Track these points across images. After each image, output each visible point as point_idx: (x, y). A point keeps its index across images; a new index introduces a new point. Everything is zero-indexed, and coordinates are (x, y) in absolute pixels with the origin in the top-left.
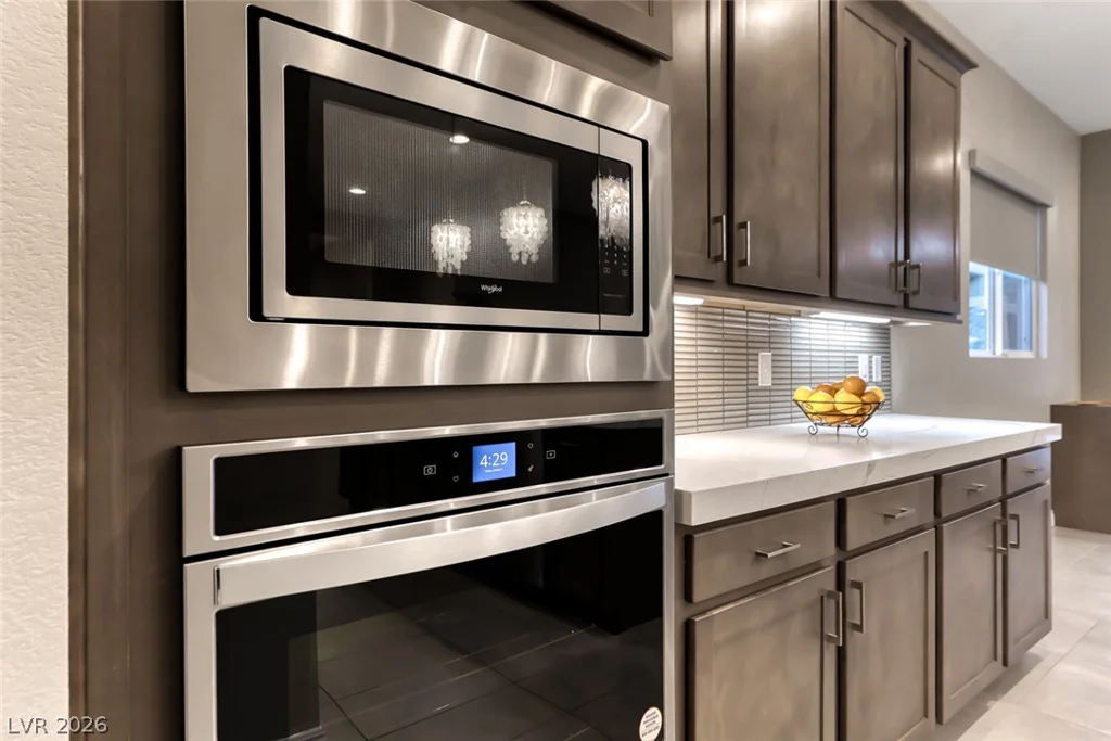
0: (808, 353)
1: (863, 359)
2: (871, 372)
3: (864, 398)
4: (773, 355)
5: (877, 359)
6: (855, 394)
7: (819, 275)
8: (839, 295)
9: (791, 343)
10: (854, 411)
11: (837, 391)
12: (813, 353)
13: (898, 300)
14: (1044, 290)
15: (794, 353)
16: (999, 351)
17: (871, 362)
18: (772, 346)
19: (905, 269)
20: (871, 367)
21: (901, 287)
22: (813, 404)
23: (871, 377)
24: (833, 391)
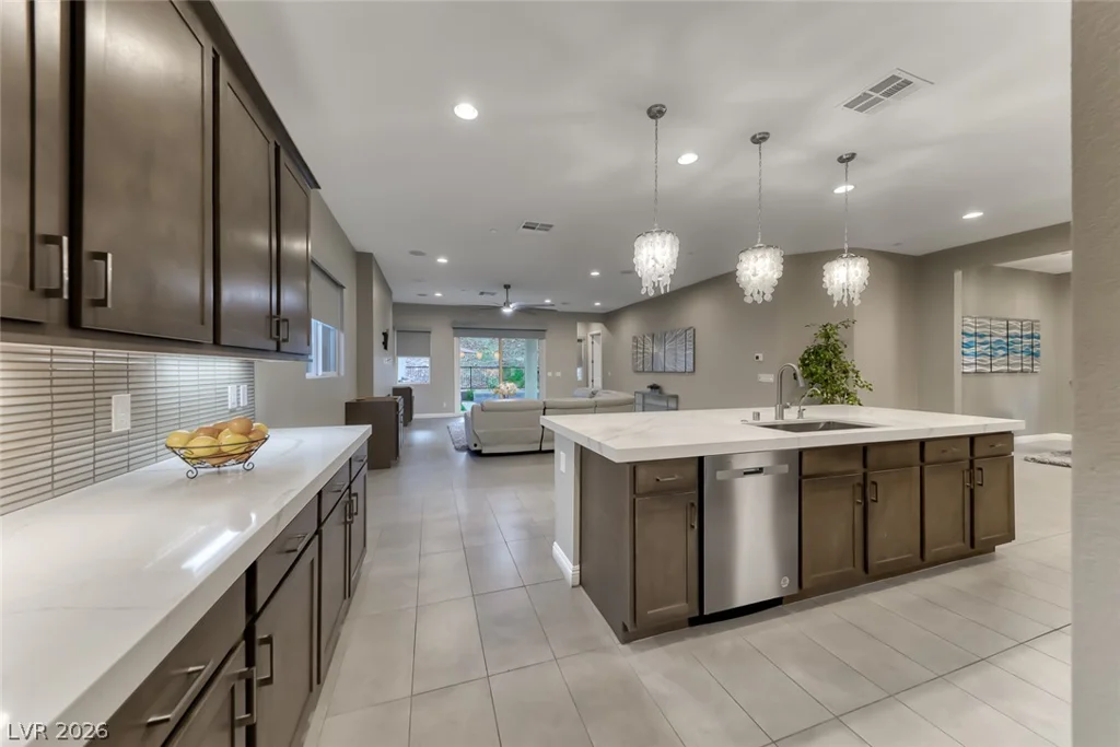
0: (177, 390)
1: (231, 390)
2: (238, 399)
3: (251, 436)
4: (132, 396)
5: (243, 388)
6: (242, 434)
7: (203, 323)
8: (224, 341)
9: (156, 382)
10: (242, 450)
11: (220, 431)
12: (182, 389)
13: (272, 345)
14: (342, 336)
15: (159, 391)
16: (320, 373)
17: (238, 391)
18: (131, 386)
19: (278, 322)
20: (238, 395)
21: (274, 335)
22: (193, 450)
23: (239, 403)
24: (215, 432)
